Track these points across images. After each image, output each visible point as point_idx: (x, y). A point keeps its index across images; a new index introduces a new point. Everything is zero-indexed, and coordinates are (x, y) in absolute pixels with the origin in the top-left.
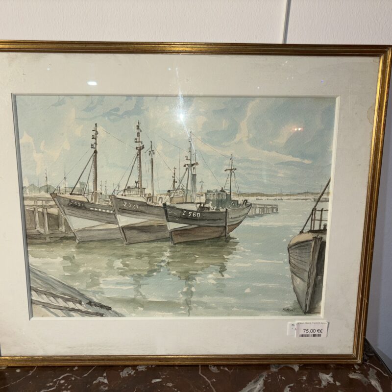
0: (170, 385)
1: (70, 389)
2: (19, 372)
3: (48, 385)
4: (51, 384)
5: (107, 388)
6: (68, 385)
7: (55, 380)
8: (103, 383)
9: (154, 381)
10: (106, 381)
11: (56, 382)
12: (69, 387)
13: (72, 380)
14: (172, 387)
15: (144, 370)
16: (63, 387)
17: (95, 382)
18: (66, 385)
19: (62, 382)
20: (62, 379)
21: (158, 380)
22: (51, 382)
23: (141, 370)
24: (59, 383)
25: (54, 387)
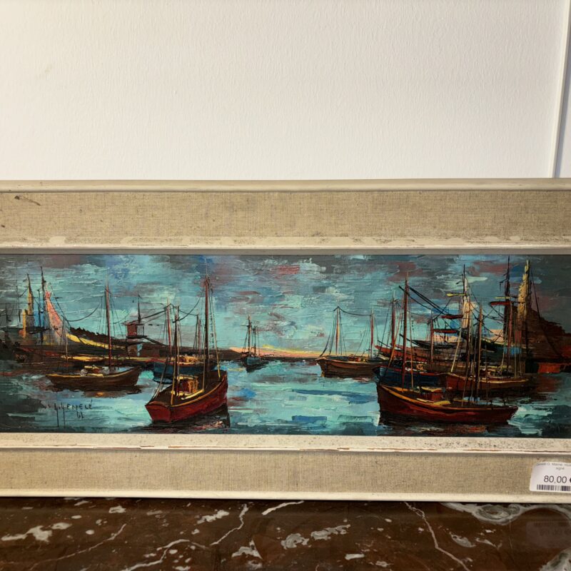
0: (385, 564)
1: (189, 564)
2: (92, 535)
3: (147, 556)
4: (152, 555)
5: (259, 565)
6: (185, 558)
7: (158, 549)
8: (251, 557)
9: (349, 557)
10: (256, 554)
11: (161, 553)
12: (187, 561)
13: (191, 550)
14: (387, 567)
15: (325, 538)
16: (176, 561)
17: (234, 555)
18: (181, 557)
19: (173, 552)
20: (172, 548)
21: (357, 556)
22: (153, 552)
23: (320, 538)
24: (168, 554)
25: (159, 560)
